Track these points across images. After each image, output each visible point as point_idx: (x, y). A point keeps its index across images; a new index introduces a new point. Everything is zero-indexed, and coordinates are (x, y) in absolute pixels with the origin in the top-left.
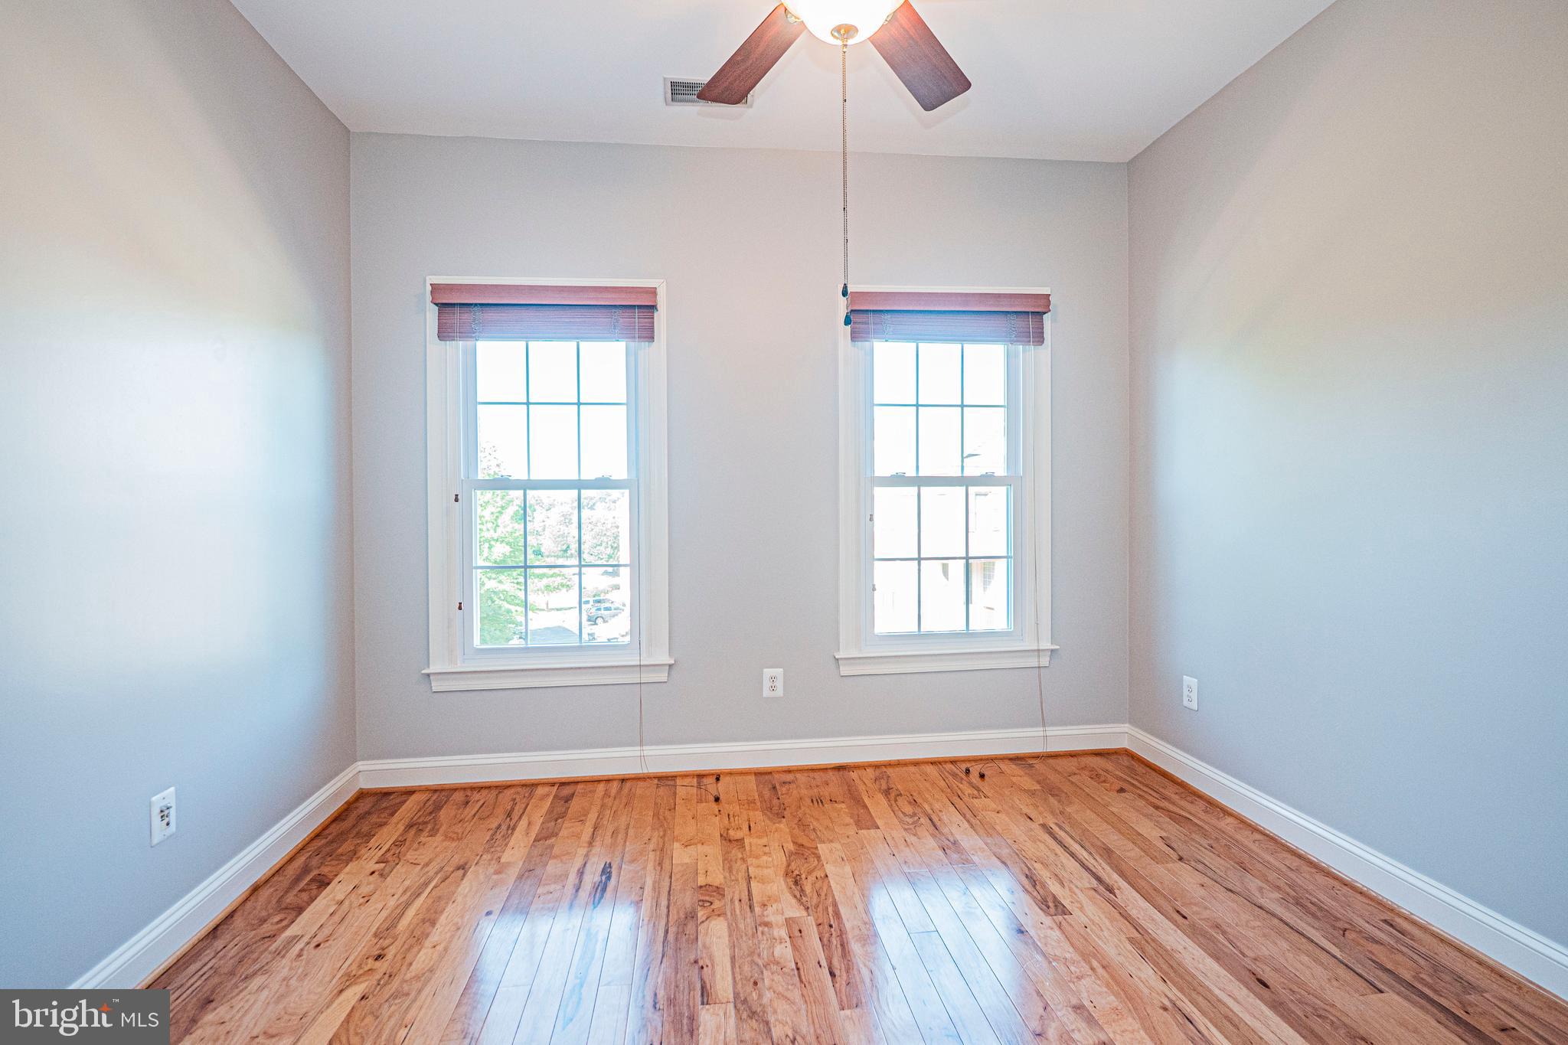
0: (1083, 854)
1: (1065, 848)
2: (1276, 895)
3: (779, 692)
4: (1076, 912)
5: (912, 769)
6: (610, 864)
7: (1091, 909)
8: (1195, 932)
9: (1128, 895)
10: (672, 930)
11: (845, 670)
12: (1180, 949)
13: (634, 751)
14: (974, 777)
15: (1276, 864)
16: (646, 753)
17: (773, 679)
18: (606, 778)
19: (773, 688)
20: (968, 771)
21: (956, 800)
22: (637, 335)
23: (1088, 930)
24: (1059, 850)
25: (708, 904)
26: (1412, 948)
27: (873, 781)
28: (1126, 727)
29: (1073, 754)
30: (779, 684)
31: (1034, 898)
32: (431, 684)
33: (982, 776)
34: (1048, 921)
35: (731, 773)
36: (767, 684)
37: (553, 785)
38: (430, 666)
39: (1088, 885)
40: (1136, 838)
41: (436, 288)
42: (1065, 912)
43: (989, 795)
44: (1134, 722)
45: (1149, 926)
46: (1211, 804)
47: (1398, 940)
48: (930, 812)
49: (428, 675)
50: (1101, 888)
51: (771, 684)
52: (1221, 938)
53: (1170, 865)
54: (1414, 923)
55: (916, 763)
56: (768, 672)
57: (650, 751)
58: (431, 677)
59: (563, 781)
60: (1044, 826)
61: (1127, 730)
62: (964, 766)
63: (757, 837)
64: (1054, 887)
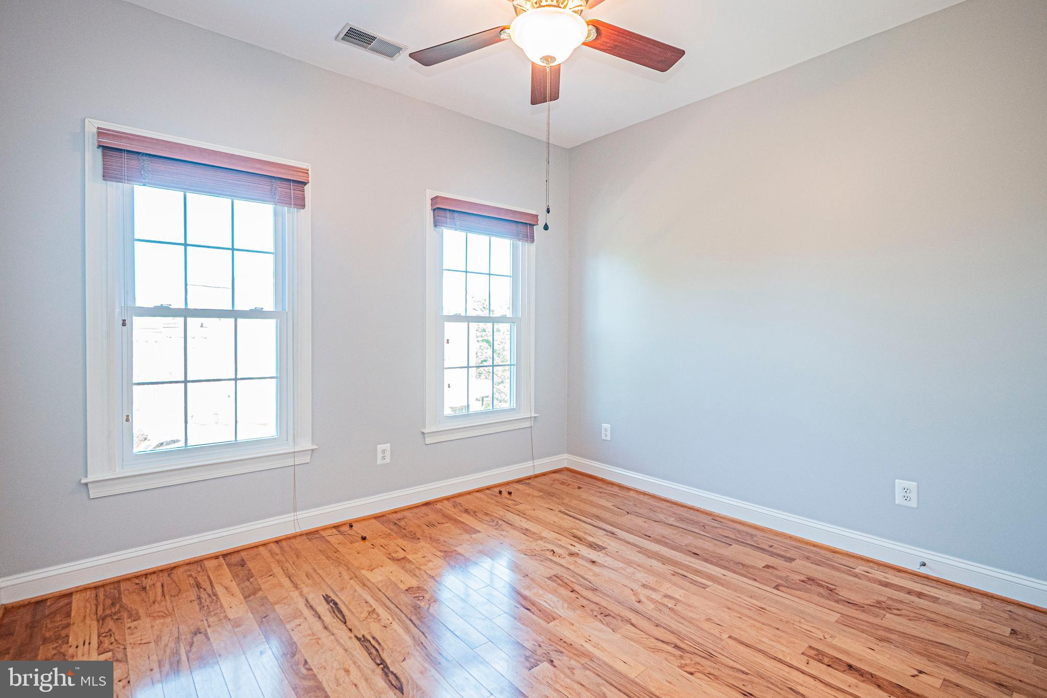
0: (589, 521)
1: (578, 519)
2: (673, 519)
3: (388, 460)
4: (608, 547)
5: (469, 496)
6: (327, 595)
7: (612, 544)
8: (658, 542)
9: (621, 534)
10: (414, 618)
11: (428, 441)
12: (659, 550)
13: (289, 517)
14: (505, 494)
15: (664, 507)
16: (299, 517)
17: (384, 451)
18: (262, 543)
19: (384, 458)
20: (500, 492)
21: (508, 508)
22: (293, 203)
23: (619, 553)
24: (578, 521)
25: (422, 598)
26: (726, 526)
27: (453, 507)
28: (565, 456)
29: (544, 474)
30: (388, 454)
31: (586, 546)
32: (89, 492)
33: (510, 493)
34: (599, 553)
35: (358, 520)
36: (380, 455)
37: (217, 557)
38: (88, 476)
39: (603, 534)
40: (603, 508)
41: (101, 133)
42: (604, 548)
43: (521, 502)
44: (569, 452)
45: (641, 544)
46: (621, 487)
47: (722, 525)
48: (501, 517)
49: (86, 484)
50: (609, 534)
51: (382, 455)
52: (668, 541)
53: (625, 517)
54: (721, 517)
55: (469, 493)
56: (380, 447)
57: (301, 515)
58: (89, 486)
59: (225, 553)
60: (560, 511)
61: (566, 457)
62: (497, 490)
63: (413, 554)
64: (590, 539)
